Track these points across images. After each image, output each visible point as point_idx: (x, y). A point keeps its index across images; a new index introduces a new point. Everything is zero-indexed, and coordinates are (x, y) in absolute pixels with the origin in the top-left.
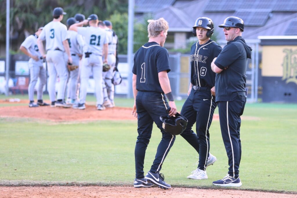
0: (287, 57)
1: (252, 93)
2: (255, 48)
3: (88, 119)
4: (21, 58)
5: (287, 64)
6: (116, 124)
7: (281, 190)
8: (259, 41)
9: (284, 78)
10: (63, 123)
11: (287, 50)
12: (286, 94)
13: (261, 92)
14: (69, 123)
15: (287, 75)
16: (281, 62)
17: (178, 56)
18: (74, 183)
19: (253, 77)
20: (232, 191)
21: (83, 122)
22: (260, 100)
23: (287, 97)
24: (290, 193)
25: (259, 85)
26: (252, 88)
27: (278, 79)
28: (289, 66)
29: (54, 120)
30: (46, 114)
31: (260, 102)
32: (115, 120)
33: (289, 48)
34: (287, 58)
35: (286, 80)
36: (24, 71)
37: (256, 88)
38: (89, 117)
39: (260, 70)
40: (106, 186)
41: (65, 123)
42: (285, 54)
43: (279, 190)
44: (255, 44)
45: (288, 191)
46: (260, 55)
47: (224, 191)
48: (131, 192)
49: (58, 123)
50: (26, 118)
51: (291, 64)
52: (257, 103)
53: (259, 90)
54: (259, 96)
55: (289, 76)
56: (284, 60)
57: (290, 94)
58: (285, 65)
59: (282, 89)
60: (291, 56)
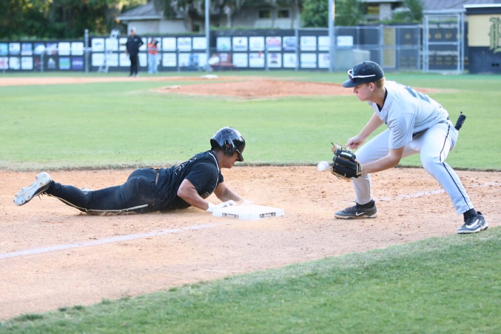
0: (494, 26)
1: (459, 64)
2: (461, 17)
3: (278, 96)
4: (222, 33)
5: (494, 32)
6: (306, 100)
7: (466, 167)
8: (465, 10)
9: (492, 47)
10: (251, 100)
11: (494, 18)
12: (493, 65)
13: (467, 64)
14: (258, 100)
15: (494, 44)
16: (488, 31)
17: (380, 28)
18: (248, 164)
19: (459, 48)
20: (413, 169)
21: (272, 99)
22: (467, 71)
23: (495, 67)
24: (474, 170)
25: (465, 55)
26: (459, 59)
27: (485, 49)
28: (497, 35)
29: (242, 97)
30: (235, 90)
31: (467, 74)
32: (305, 96)
33: (496, 16)
34: (494, 28)
35: (494, 49)
36: (225, 48)
37: (463, 59)
38: (278, 93)
39: (466, 40)
40: (280, 166)
41: (254, 100)
42: (492, 23)
43: (463, 167)
44: (460, 14)
45: (472, 168)
46: (466, 25)
47: (405, 169)
48: (304, 172)
49: (247, 100)
50: (214, 95)
51: (499, 33)
52: (464, 74)
53: (465, 61)
54: (466, 67)
55: (496, 45)
56: (491, 29)
57: (498, 65)
58: (492, 35)
59: (489, 60)
60: (498, 25)
